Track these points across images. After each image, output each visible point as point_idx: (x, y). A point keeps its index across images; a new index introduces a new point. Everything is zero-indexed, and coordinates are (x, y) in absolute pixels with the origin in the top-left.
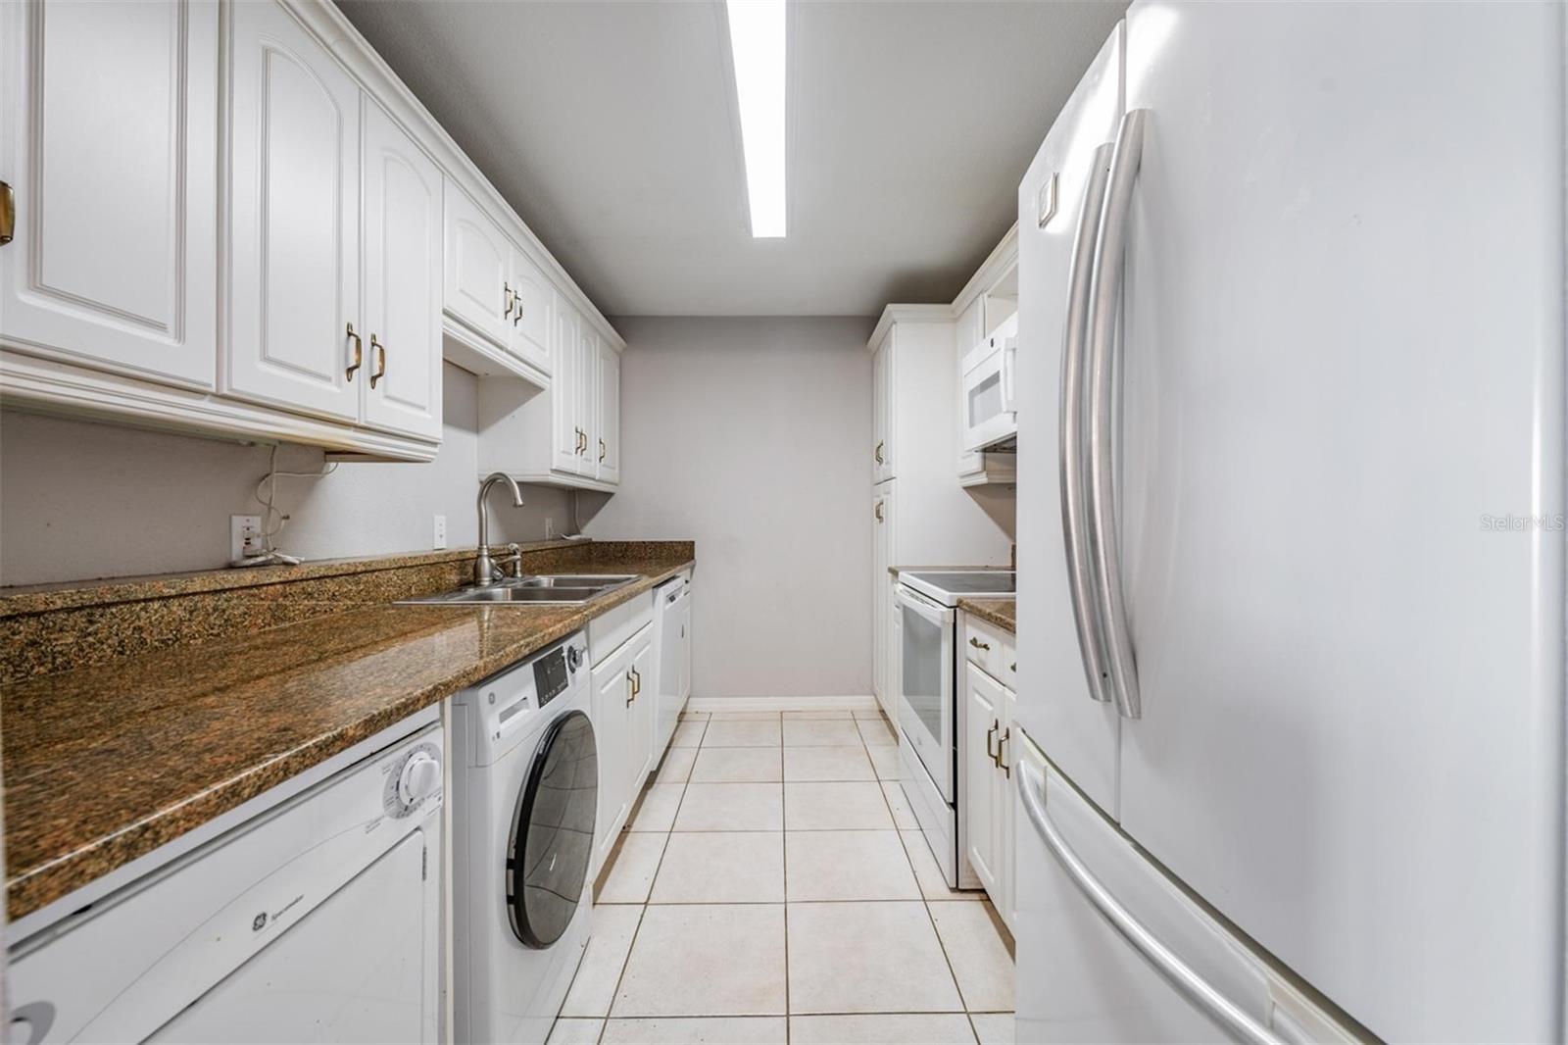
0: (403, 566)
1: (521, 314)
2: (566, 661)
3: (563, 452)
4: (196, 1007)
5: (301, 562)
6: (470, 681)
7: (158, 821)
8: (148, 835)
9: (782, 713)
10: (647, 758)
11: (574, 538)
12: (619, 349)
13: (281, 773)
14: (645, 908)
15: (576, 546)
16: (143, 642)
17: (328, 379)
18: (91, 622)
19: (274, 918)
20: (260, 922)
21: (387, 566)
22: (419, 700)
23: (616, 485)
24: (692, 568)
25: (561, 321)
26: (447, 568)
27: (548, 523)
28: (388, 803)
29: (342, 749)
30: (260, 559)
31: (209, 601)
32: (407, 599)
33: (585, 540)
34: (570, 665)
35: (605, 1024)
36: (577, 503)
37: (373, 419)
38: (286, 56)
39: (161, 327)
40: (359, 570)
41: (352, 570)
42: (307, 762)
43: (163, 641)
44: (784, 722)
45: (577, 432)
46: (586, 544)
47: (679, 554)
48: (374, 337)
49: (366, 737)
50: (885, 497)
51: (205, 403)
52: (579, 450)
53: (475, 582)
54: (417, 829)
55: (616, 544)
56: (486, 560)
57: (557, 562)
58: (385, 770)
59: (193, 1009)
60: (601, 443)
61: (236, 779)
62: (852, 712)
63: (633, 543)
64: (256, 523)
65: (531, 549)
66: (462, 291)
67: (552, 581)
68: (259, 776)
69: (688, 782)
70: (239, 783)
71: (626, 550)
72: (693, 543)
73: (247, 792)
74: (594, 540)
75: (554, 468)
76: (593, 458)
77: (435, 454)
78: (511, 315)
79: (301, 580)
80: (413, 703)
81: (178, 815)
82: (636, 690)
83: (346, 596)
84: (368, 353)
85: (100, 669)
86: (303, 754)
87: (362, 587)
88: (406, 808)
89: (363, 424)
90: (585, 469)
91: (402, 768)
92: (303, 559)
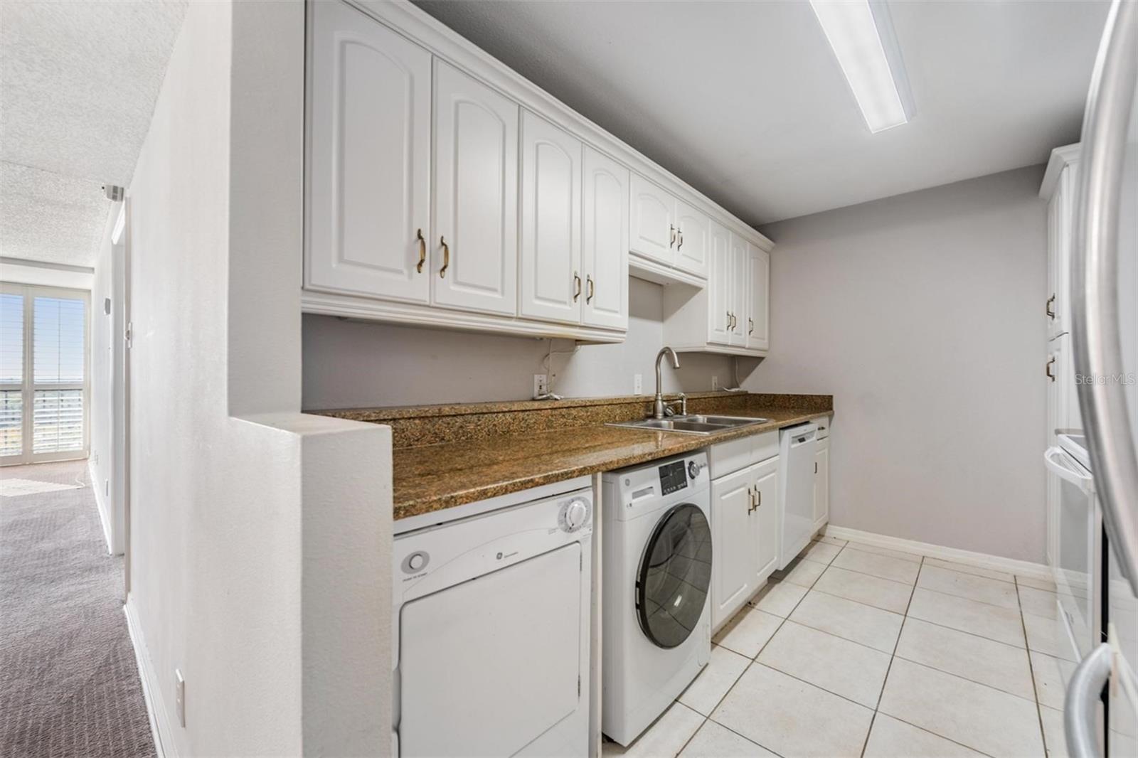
0: (611, 403)
1: (682, 242)
2: (687, 470)
3: (717, 330)
4: (475, 581)
5: (561, 399)
6: (607, 468)
7: (457, 496)
8: (453, 500)
9: (924, 557)
10: (773, 558)
11: (733, 390)
12: (769, 249)
13: (504, 491)
14: (752, 662)
15: (733, 396)
16: (496, 431)
17: (565, 303)
18: (479, 420)
19: (506, 557)
20: (499, 556)
21: (603, 403)
22: (574, 472)
23: (765, 351)
24: (831, 417)
25: (715, 239)
26: (638, 406)
27: (715, 379)
28: (560, 522)
29: (532, 487)
30: (544, 396)
31: (521, 415)
32: (613, 422)
33: (742, 392)
34: (690, 473)
35: (706, 720)
36: (737, 367)
37: (588, 321)
38: (548, 144)
39: (495, 290)
40: (587, 404)
41: (584, 404)
42: (516, 488)
43: (503, 432)
44: (923, 565)
45: (728, 315)
46: (743, 395)
47: (822, 405)
48: (588, 276)
49: (544, 484)
50: (1056, 354)
51: (513, 322)
52: (730, 327)
53: (654, 417)
54: (577, 542)
55: (766, 396)
56: (660, 403)
57: (718, 406)
58: (559, 504)
59: (473, 581)
60: (750, 321)
61: (485, 488)
62: (1015, 577)
63: (779, 395)
64: (544, 377)
65: (696, 397)
66: (641, 237)
67: (706, 419)
68: (495, 489)
69: (811, 588)
70: (486, 489)
71: (774, 401)
72: (831, 397)
73: (489, 494)
74: (749, 392)
75: (709, 341)
76: (743, 333)
77: (624, 338)
78: (675, 245)
79: (560, 408)
80: (571, 473)
81: (464, 495)
82: (757, 503)
83: (580, 417)
84: (585, 285)
85: (481, 441)
86: (514, 484)
87: (589, 414)
88: (570, 528)
89: (583, 324)
90: (739, 341)
91: (568, 506)
92: (562, 397)
